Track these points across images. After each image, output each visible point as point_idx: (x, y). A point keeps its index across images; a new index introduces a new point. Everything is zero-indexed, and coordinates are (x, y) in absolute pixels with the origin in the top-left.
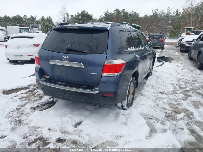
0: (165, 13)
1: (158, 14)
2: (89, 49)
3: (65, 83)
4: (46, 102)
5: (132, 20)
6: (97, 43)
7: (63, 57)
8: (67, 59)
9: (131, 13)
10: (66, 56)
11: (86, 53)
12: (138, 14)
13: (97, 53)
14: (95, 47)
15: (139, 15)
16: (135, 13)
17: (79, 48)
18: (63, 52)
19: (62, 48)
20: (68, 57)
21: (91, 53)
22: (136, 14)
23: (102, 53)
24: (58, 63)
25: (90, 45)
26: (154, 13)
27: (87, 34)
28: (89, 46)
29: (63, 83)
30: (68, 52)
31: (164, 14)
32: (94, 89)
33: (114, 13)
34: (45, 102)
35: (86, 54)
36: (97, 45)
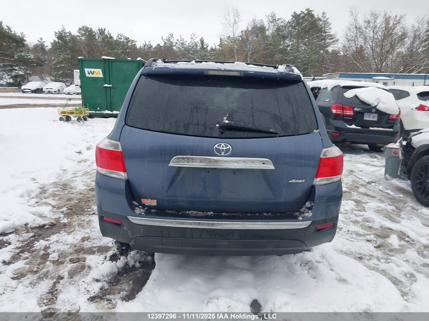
0: (187, 44)
1: (174, 44)
2: (278, 123)
3: (212, 213)
4: (115, 273)
5: (122, 52)
6: (293, 110)
7: (216, 146)
8: (227, 151)
9: (119, 38)
10: (223, 144)
11: (275, 135)
12: (133, 41)
13: (300, 133)
14: (291, 118)
15: (135, 45)
16: (127, 39)
17: (253, 123)
18: (210, 136)
19: (205, 125)
20: (229, 146)
21: (286, 134)
22: (129, 41)
23: (309, 133)
24: (201, 164)
25: (279, 114)
26: (165, 43)
27: (261, 88)
28: (276, 118)
29: (209, 213)
30: (222, 133)
31: (185, 46)
32: (301, 218)
33: (80, 35)
34: (111, 274)
35: (275, 137)
36: (293, 113)
